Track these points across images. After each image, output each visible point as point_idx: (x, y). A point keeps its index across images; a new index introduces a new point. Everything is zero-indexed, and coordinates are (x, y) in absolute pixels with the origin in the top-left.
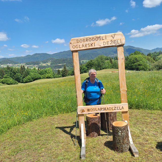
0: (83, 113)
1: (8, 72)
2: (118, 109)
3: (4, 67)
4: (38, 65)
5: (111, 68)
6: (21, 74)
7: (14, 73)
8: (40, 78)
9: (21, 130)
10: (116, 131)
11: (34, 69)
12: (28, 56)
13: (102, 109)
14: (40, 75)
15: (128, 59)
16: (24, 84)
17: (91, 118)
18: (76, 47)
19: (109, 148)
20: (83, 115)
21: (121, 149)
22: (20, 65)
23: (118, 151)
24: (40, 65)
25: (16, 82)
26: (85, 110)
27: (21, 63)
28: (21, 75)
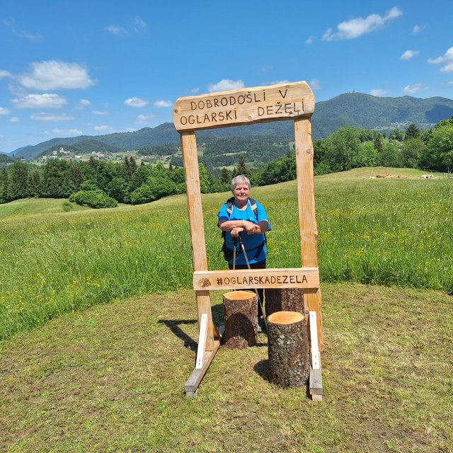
0: (207, 288)
1: (93, 174)
2: (292, 281)
3: (83, 160)
4: (169, 154)
5: (378, 165)
6: (126, 181)
7: (108, 176)
8: (174, 193)
9: (76, 323)
10: (273, 334)
11: (159, 167)
12: (143, 129)
13: (254, 281)
14: (173, 184)
15: (431, 137)
16: (133, 206)
17: (232, 302)
18: (188, 120)
19: (261, 375)
20: (207, 293)
21: (285, 378)
22: (124, 155)
23: (277, 384)
24: (176, 155)
25: (112, 202)
26: (210, 280)
27: (126, 151)
28: (126, 184)
